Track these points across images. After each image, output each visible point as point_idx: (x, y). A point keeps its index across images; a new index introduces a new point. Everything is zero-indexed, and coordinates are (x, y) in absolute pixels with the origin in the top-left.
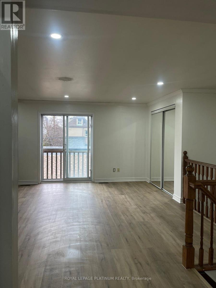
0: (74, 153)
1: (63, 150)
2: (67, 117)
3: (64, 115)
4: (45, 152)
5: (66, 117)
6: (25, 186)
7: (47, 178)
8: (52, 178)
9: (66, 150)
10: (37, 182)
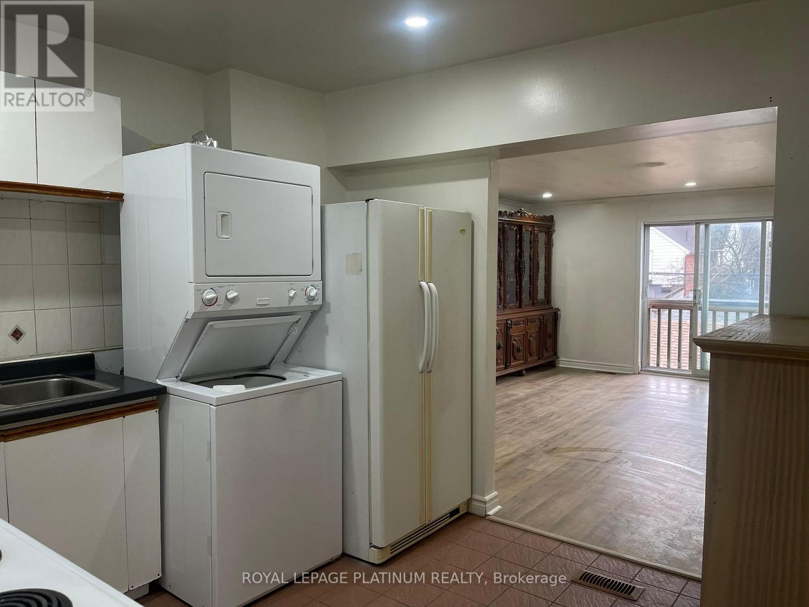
0: (726, 313)
1: (692, 305)
2: (707, 226)
3: (698, 223)
4: (654, 307)
5: (702, 227)
6: (603, 374)
7: (658, 365)
8: (669, 367)
9: (699, 303)
10: (630, 369)
